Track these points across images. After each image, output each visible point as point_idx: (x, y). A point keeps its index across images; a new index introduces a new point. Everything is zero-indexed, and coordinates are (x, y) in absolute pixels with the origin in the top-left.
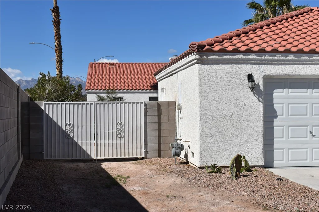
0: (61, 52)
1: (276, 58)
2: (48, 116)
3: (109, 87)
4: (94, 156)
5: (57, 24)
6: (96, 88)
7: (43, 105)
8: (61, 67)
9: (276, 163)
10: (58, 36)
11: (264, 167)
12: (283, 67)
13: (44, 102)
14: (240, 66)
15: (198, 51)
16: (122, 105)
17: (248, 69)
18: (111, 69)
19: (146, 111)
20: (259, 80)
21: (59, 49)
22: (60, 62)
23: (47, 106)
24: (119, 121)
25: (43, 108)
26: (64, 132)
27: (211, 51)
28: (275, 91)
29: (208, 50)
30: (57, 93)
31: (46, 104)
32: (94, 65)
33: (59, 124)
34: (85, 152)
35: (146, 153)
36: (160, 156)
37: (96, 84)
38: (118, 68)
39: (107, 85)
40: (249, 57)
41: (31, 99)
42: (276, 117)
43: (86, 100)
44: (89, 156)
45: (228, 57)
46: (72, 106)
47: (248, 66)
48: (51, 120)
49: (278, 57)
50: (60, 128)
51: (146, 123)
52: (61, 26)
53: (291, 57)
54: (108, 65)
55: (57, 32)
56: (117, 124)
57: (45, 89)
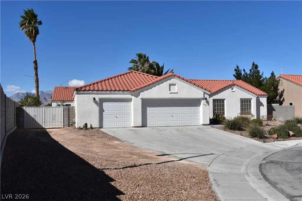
0: (38, 82)
1: (103, 92)
2: (26, 112)
3: (64, 99)
4: (44, 126)
5: (36, 69)
6: (57, 100)
7: (24, 108)
8: (38, 90)
9: (104, 127)
10: (37, 75)
11: (99, 128)
12: (105, 95)
13: (25, 107)
14: (91, 95)
15: (76, 90)
16: (52, 108)
17: (94, 96)
18: (66, 90)
19: (64, 110)
20: (97, 99)
21: (37, 81)
22: (37, 87)
23: (26, 108)
24: (53, 114)
25: (24, 109)
26: (32, 118)
27: (81, 90)
28: (104, 103)
29: (80, 90)
30: (33, 103)
31: (25, 108)
32: (57, 88)
33: (31, 115)
34: (40, 125)
35: (64, 125)
36: (69, 126)
37: (57, 98)
38: (69, 89)
39: (63, 98)
40: (94, 92)
41: (21, 106)
42: (104, 111)
43: (52, 106)
44: (42, 126)
45: (86, 92)
46: (35, 108)
47: (94, 95)
48: (28, 113)
49: (104, 92)
50: (31, 116)
51: (64, 115)
52: (38, 70)
53: (108, 92)
54: (64, 88)
55: (36, 73)
56: (53, 115)
57: (28, 101)
